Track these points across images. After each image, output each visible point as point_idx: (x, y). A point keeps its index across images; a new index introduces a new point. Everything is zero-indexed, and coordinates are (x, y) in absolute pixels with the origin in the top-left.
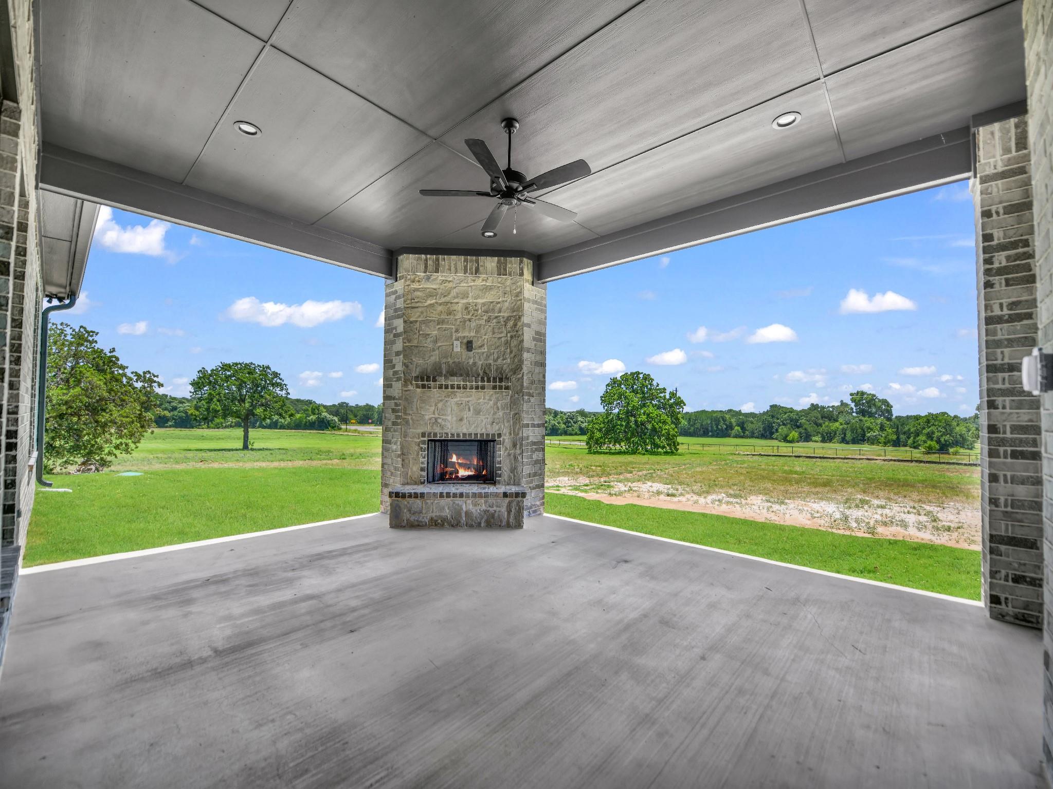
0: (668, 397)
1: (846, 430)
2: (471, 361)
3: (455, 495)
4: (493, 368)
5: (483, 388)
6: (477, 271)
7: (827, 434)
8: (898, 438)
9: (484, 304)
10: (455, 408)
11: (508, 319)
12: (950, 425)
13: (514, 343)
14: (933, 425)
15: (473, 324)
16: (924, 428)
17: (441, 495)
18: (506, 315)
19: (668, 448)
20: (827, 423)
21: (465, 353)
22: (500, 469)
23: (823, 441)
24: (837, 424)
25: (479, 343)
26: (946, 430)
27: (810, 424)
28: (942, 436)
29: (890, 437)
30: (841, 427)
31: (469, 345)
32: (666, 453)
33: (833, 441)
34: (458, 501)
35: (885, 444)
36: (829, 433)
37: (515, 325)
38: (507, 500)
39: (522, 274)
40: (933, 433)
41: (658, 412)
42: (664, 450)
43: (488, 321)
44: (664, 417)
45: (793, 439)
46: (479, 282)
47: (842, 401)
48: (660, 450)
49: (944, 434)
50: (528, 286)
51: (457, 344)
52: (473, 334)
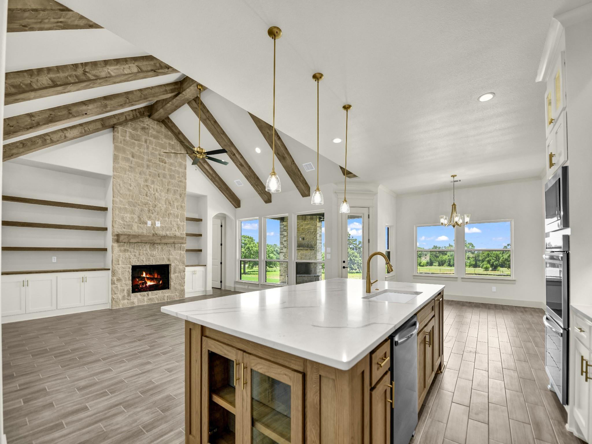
0: (358, 244)
1: (450, 259)
2: (304, 243)
3: (303, 276)
4: (310, 245)
5: (307, 250)
6: (305, 219)
7: (441, 261)
8: (476, 263)
9: (307, 228)
10: (300, 255)
11: (313, 232)
12: (499, 256)
13: (315, 238)
14: (491, 256)
15: (304, 233)
16: (486, 258)
17: (300, 276)
18: (313, 231)
19: (358, 270)
20: (441, 256)
21: (302, 240)
22: (311, 270)
23: (439, 265)
24: (447, 256)
25: (306, 238)
26: (497, 259)
27: (433, 256)
28: (494, 262)
29: (472, 263)
30: (448, 258)
31: (303, 239)
32: (357, 272)
33: (444, 265)
34: (304, 278)
35: (470, 266)
36: (442, 261)
37: (315, 233)
38: (315, 277)
39: (317, 220)
40: (491, 260)
41: (353, 251)
42: (356, 271)
43: (308, 232)
44: (356, 254)
45: (424, 264)
46: (306, 222)
47: (450, 244)
48: (354, 271)
49: (496, 261)
50: (318, 223)
51: (300, 238)
52: (304, 236)
